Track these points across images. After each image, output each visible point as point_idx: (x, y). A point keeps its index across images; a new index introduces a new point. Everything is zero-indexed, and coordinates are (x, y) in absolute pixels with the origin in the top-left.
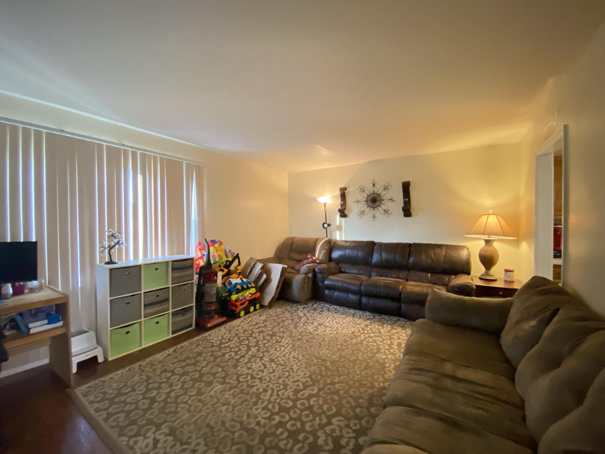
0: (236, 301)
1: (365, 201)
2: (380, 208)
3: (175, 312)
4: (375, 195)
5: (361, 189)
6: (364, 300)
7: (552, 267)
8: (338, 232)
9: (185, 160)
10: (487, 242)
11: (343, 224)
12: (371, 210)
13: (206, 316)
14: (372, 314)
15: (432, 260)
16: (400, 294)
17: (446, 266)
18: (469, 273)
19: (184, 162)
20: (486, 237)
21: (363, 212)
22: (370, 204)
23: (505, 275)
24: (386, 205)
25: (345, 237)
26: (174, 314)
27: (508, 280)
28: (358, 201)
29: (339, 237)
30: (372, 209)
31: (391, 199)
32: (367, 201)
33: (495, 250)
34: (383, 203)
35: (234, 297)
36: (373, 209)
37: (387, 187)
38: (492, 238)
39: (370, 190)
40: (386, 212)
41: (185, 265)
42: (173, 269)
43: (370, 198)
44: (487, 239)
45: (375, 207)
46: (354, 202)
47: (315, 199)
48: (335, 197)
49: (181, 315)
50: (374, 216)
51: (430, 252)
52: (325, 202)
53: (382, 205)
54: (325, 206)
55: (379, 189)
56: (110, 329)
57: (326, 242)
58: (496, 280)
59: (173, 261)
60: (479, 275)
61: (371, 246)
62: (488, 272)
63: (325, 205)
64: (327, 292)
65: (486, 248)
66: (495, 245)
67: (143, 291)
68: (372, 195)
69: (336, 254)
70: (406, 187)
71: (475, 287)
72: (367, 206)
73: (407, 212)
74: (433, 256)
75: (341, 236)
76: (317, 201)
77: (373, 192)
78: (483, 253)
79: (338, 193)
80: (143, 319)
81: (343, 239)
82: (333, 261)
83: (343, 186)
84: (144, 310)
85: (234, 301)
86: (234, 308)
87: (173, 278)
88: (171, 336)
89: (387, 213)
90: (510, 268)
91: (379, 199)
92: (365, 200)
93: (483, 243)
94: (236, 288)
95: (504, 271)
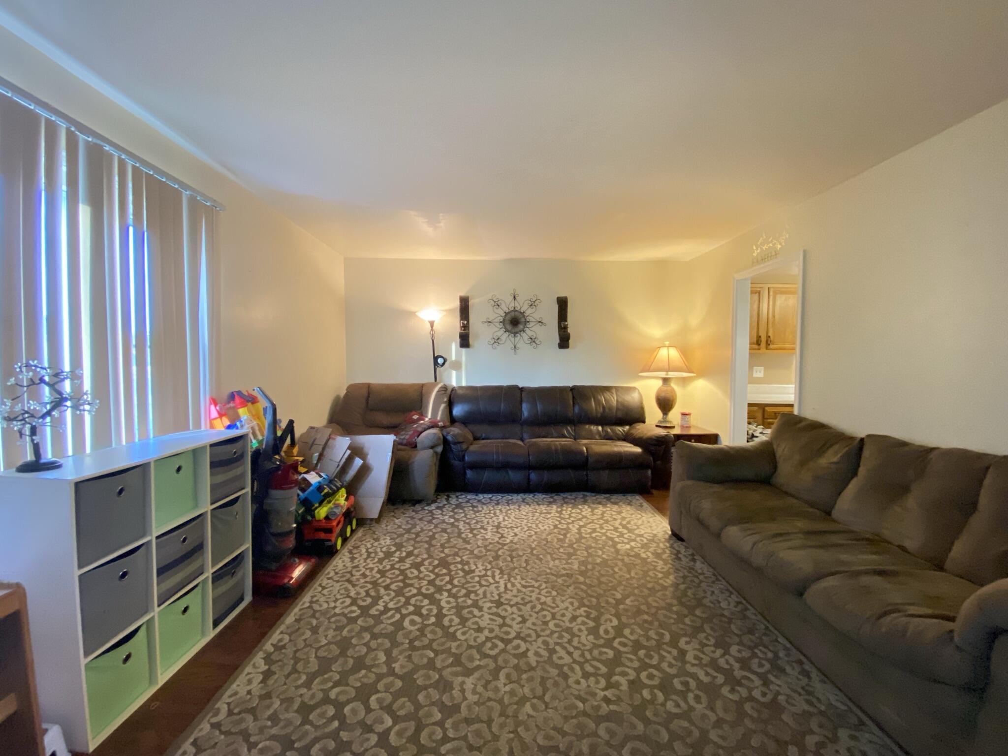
0: (327, 518)
1: (501, 322)
2: (523, 334)
3: (221, 572)
4: (517, 313)
5: (495, 302)
6: (533, 476)
7: (747, 405)
8: (454, 373)
9: (186, 187)
10: (666, 380)
11: (464, 359)
12: (510, 336)
13: (274, 566)
14: (547, 495)
15: (604, 407)
16: (587, 458)
17: (620, 414)
18: (644, 422)
19: (186, 194)
20: (663, 374)
21: (498, 339)
22: (509, 327)
23: (682, 419)
24: (533, 330)
25: (467, 381)
26: (217, 577)
27: (685, 425)
28: (489, 322)
29: (455, 379)
30: (513, 335)
31: (540, 322)
32: (503, 322)
33: (673, 391)
34: (528, 326)
35: (322, 512)
36: (515, 335)
37: (534, 302)
38: (671, 374)
39: (508, 305)
40: (533, 340)
41: (235, 453)
42: (213, 465)
43: (509, 317)
44: (664, 376)
45: (517, 333)
46: (483, 322)
47: (412, 314)
48: (450, 311)
49: (230, 576)
50: (515, 347)
51: (599, 397)
52: (431, 319)
53: (527, 330)
54: (432, 326)
55: (522, 305)
56: (84, 661)
57: (442, 389)
58: (673, 427)
59: (212, 445)
60: (656, 422)
61: (515, 394)
62: (666, 418)
63: (432, 324)
64: (469, 473)
65: (665, 388)
66: (673, 385)
67: (156, 532)
68: (513, 314)
69: (457, 411)
70: (563, 304)
71: (672, 436)
72: (504, 330)
73: (564, 342)
74: (604, 403)
75: (459, 378)
76: (417, 316)
77: (514, 308)
78: (663, 395)
79: (457, 304)
80: (157, 609)
81: (464, 384)
82: (458, 422)
83: (463, 294)
84: (158, 584)
85: (324, 521)
86: (322, 535)
87: (213, 488)
88: (211, 634)
89: (534, 342)
90: (687, 411)
91: (523, 320)
92: (501, 320)
93: (660, 383)
94: (323, 494)
95: (680, 416)
